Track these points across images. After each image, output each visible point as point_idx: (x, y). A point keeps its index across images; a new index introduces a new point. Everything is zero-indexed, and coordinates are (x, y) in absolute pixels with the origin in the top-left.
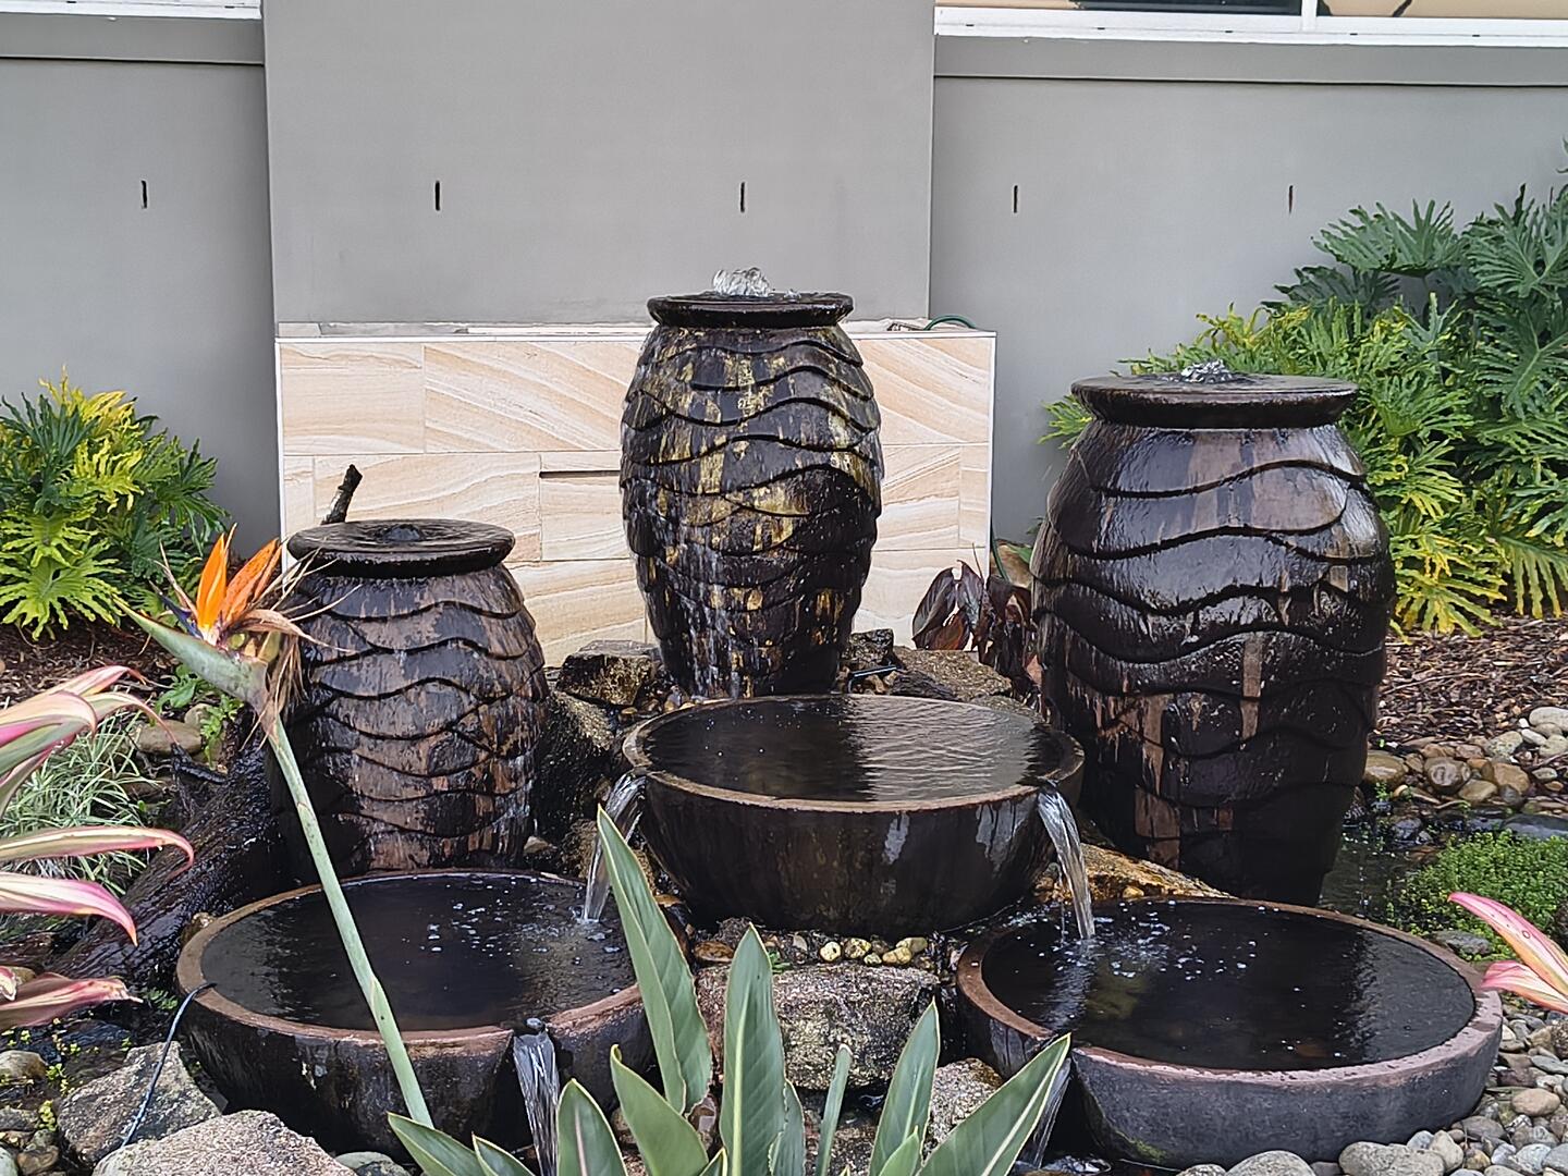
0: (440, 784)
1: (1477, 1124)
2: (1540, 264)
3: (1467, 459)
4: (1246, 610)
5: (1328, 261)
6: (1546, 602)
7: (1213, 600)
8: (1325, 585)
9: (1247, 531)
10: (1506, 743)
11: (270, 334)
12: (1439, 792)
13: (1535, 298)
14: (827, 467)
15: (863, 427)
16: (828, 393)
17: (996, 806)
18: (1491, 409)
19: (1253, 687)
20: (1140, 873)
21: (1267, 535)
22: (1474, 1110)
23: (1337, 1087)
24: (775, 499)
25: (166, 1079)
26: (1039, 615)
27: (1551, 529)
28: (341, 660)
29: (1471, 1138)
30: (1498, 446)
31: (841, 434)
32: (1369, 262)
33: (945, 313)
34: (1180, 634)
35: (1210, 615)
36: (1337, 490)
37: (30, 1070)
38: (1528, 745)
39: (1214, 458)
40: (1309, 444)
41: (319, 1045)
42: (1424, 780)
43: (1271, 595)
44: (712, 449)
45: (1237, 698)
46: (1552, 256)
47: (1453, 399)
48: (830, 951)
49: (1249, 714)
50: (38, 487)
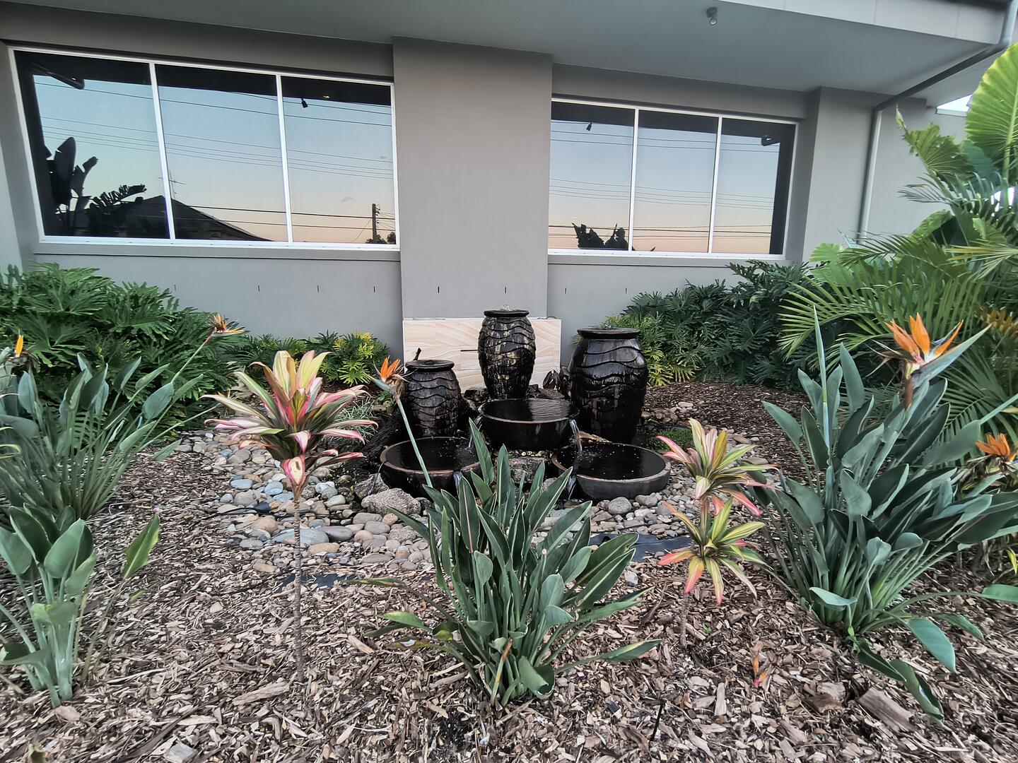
0: (438, 418)
1: (665, 491)
2: (680, 305)
3: (665, 348)
4: (616, 380)
5: (634, 304)
6: (682, 379)
7: (608, 377)
8: (632, 374)
9: (615, 362)
10: (673, 410)
11: (402, 320)
12: (658, 420)
13: (680, 312)
14: (523, 348)
15: (531, 339)
16: (524, 332)
17: (560, 422)
18: (670, 337)
19: (617, 396)
20: (592, 437)
21: (620, 363)
22: (665, 488)
23: (635, 483)
24: (512, 355)
25: (377, 481)
26: (571, 380)
27: (683, 363)
28: (416, 390)
29: (664, 494)
30: (672, 345)
31: (526, 341)
32: (643, 304)
33: (550, 315)
34: (601, 384)
35: (607, 380)
36: (635, 353)
37: (348, 479)
38: (678, 410)
39: (608, 346)
40: (630, 343)
41: (411, 474)
42: (655, 418)
43: (621, 376)
44: (498, 344)
45: (613, 398)
46: (683, 303)
47: (662, 335)
48: (523, 454)
49: (616, 402)
50: (351, 353)
